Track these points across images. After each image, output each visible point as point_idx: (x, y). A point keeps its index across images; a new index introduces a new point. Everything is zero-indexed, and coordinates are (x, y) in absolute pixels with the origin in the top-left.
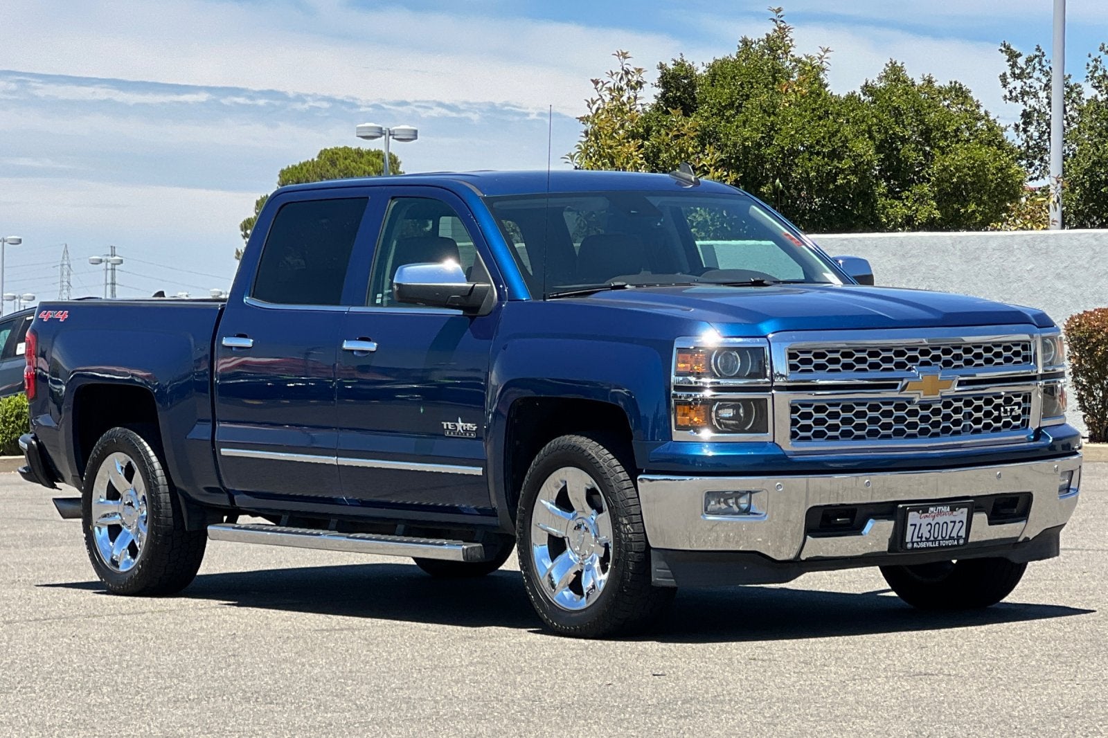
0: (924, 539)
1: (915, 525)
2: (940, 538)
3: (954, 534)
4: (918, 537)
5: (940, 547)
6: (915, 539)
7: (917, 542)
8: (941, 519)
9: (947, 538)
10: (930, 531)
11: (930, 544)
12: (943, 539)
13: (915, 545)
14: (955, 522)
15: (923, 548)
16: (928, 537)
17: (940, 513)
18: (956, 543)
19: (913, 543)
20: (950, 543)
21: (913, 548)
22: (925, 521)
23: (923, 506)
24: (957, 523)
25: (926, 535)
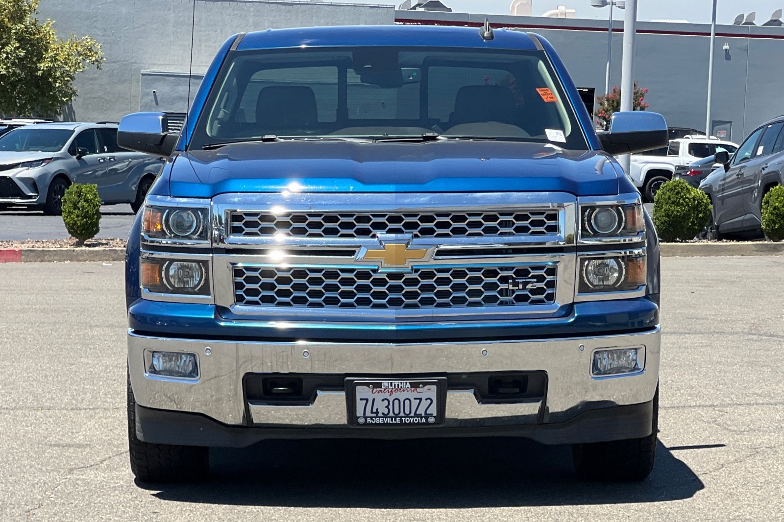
0: (380, 415)
1: (367, 400)
2: (402, 414)
3: (421, 411)
4: (372, 412)
5: (402, 424)
6: (368, 414)
7: (372, 418)
8: (402, 396)
9: (412, 414)
10: (387, 407)
11: (389, 420)
12: (407, 416)
13: (369, 420)
14: (421, 399)
15: (380, 424)
16: (386, 412)
17: (398, 389)
18: (424, 420)
19: (366, 418)
20: (416, 420)
21: (366, 424)
22: (379, 397)
23: (375, 380)
24: (423, 401)
25: (383, 410)
